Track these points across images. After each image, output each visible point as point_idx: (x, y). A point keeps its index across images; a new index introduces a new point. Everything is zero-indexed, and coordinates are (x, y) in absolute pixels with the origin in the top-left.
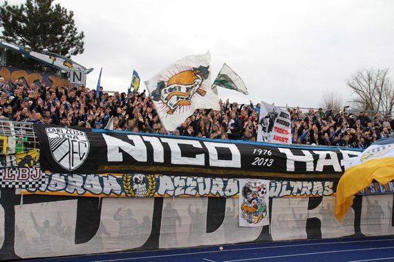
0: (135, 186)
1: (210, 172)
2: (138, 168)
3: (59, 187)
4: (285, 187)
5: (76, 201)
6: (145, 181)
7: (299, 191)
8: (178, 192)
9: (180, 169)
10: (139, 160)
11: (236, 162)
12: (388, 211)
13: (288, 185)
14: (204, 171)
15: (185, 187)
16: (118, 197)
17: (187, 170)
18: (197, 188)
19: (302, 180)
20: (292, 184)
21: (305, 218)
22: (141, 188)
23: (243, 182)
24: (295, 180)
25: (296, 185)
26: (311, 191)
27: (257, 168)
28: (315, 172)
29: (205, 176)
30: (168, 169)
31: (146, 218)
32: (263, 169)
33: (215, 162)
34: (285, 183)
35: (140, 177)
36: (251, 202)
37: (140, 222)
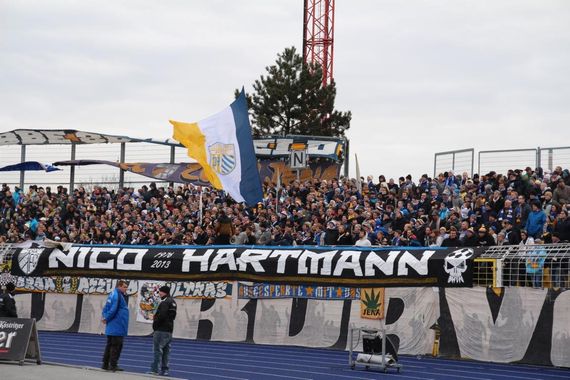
0: (64, 285)
1: (117, 274)
2: (67, 272)
3: (22, 285)
4: (178, 288)
5: (30, 295)
6: (70, 281)
7: (191, 293)
8: (92, 290)
9: (94, 273)
10: (68, 266)
11: (137, 266)
12: (285, 318)
13: (182, 285)
14: (113, 273)
15: (97, 287)
16: (53, 292)
17: (101, 273)
18: (105, 288)
19: (195, 280)
20: (186, 285)
21: (197, 318)
22: (67, 287)
23: (142, 283)
24: (188, 280)
25: (189, 286)
26: (203, 292)
27: (156, 270)
28: (209, 272)
29: (113, 277)
30: (86, 272)
31: (72, 309)
32: (161, 270)
33: (121, 266)
34: (179, 284)
35: (67, 278)
36: (147, 301)
37: (68, 311)
